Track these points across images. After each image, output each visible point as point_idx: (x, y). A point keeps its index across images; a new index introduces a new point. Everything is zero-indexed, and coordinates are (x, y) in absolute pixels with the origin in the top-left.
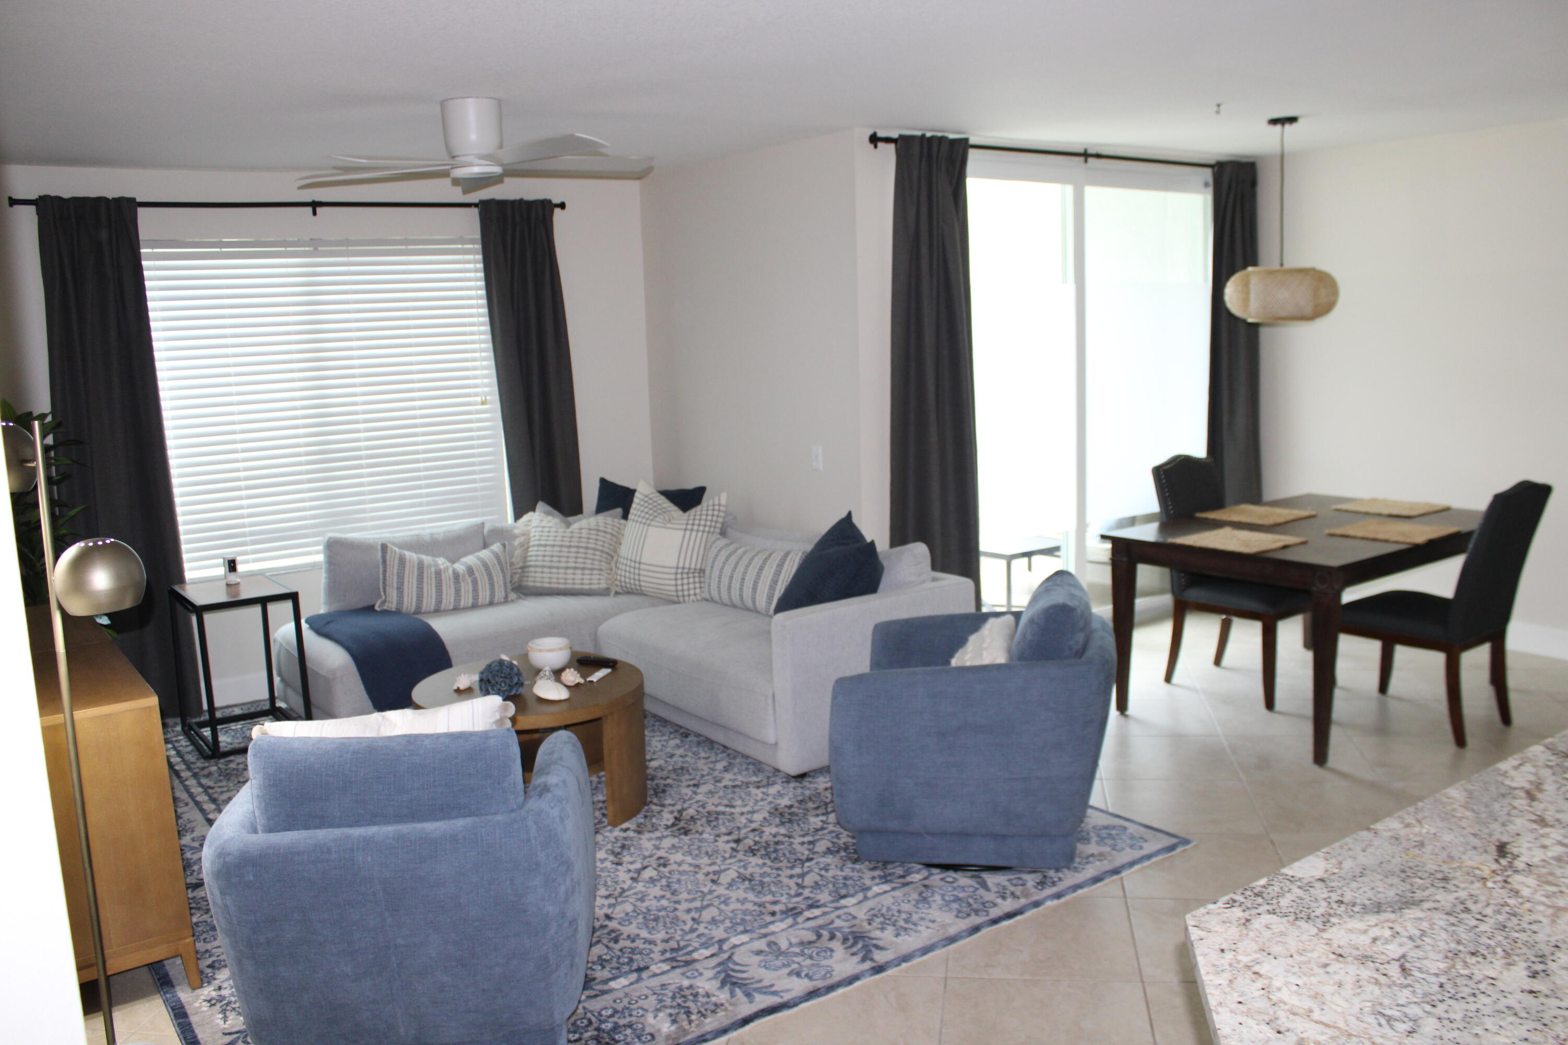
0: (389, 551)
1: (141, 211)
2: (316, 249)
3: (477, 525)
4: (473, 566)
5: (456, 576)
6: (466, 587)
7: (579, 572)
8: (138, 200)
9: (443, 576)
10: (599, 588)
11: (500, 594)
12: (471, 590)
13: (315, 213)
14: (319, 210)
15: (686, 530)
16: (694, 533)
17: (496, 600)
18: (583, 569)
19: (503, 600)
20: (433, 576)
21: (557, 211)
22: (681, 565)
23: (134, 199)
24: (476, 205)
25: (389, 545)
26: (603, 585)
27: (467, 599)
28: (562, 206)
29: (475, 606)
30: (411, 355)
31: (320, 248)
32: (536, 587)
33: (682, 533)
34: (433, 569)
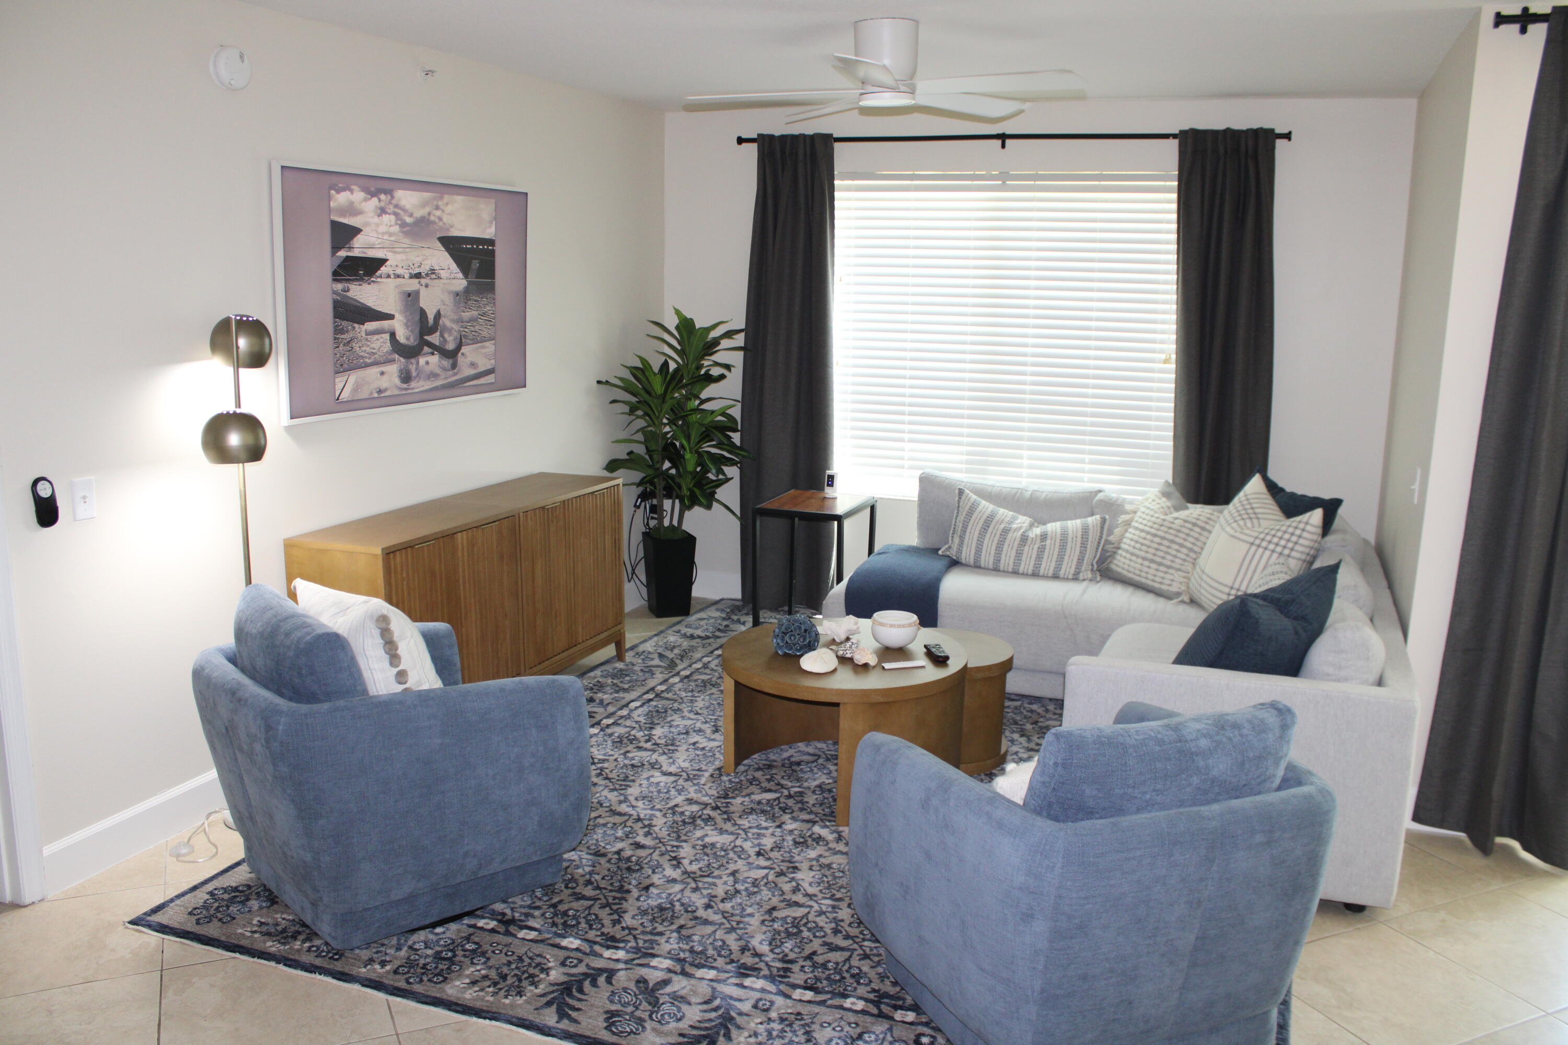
0: (963, 497)
1: (837, 146)
2: (1004, 182)
3: (1091, 492)
4: (1049, 534)
5: (1024, 539)
6: (1030, 553)
7: (1154, 566)
8: (835, 136)
9: (1010, 535)
10: (1168, 590)
11: (1068, 568)
12: (1034, 556)
13: (1003, 146)
14: (1008, 142)
15: (1252, 544)
16: (1261, 550)
17: (1062, 573)
18: (1160, 564)
19: (1070, 577)
20: (999, 533)
21: (1280, 144)
22: (1236, 586)
23: (831, 135)
24: (1174, 136)
25: (967, 491)
26: (1175, 588)
27: (1027, 565)
28: (1288, 136)
29: (1035, 575)
30: (1091, 300)
31: (1008, 182)
32: (1118, 573)
33: (1246, 546)
34: (1002, 526)
